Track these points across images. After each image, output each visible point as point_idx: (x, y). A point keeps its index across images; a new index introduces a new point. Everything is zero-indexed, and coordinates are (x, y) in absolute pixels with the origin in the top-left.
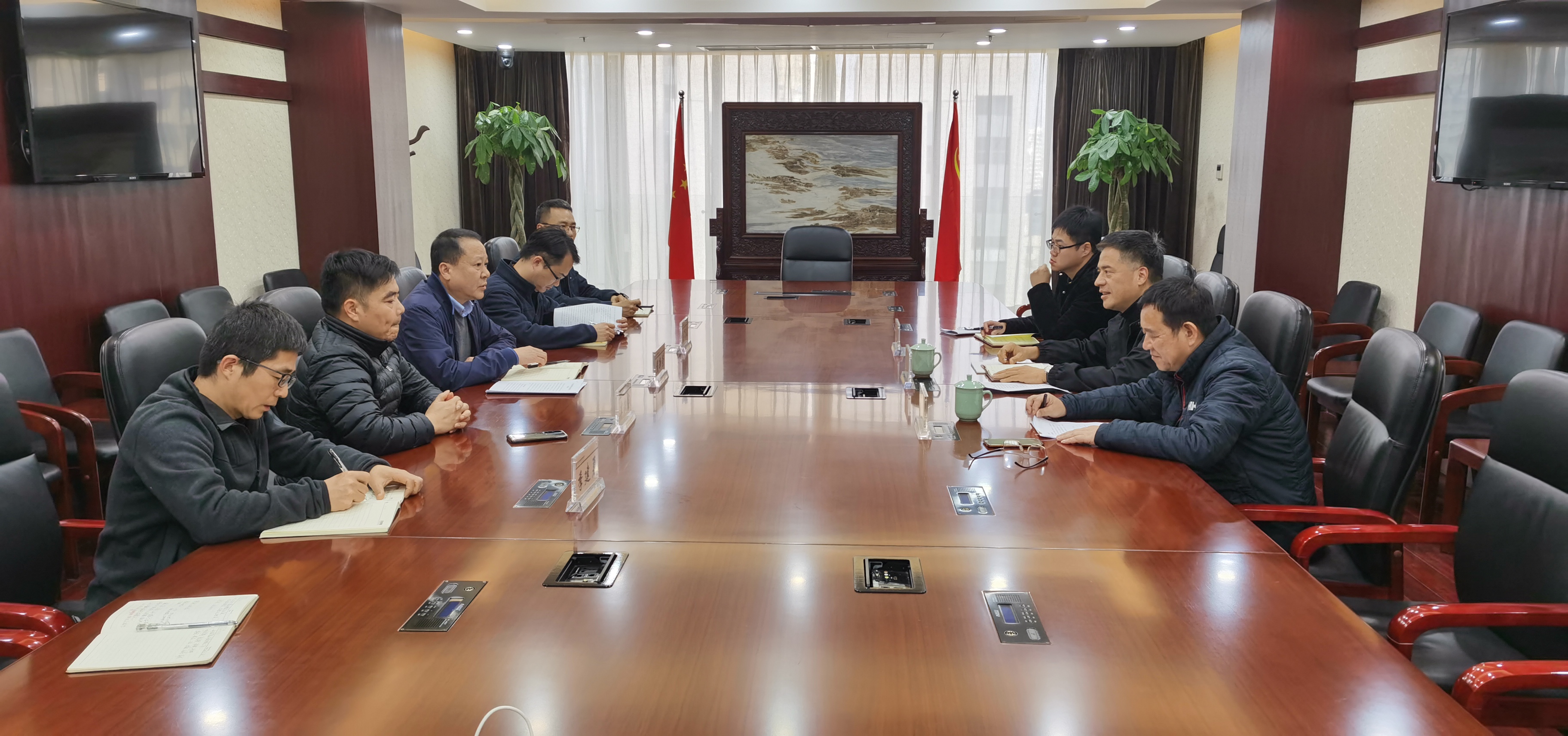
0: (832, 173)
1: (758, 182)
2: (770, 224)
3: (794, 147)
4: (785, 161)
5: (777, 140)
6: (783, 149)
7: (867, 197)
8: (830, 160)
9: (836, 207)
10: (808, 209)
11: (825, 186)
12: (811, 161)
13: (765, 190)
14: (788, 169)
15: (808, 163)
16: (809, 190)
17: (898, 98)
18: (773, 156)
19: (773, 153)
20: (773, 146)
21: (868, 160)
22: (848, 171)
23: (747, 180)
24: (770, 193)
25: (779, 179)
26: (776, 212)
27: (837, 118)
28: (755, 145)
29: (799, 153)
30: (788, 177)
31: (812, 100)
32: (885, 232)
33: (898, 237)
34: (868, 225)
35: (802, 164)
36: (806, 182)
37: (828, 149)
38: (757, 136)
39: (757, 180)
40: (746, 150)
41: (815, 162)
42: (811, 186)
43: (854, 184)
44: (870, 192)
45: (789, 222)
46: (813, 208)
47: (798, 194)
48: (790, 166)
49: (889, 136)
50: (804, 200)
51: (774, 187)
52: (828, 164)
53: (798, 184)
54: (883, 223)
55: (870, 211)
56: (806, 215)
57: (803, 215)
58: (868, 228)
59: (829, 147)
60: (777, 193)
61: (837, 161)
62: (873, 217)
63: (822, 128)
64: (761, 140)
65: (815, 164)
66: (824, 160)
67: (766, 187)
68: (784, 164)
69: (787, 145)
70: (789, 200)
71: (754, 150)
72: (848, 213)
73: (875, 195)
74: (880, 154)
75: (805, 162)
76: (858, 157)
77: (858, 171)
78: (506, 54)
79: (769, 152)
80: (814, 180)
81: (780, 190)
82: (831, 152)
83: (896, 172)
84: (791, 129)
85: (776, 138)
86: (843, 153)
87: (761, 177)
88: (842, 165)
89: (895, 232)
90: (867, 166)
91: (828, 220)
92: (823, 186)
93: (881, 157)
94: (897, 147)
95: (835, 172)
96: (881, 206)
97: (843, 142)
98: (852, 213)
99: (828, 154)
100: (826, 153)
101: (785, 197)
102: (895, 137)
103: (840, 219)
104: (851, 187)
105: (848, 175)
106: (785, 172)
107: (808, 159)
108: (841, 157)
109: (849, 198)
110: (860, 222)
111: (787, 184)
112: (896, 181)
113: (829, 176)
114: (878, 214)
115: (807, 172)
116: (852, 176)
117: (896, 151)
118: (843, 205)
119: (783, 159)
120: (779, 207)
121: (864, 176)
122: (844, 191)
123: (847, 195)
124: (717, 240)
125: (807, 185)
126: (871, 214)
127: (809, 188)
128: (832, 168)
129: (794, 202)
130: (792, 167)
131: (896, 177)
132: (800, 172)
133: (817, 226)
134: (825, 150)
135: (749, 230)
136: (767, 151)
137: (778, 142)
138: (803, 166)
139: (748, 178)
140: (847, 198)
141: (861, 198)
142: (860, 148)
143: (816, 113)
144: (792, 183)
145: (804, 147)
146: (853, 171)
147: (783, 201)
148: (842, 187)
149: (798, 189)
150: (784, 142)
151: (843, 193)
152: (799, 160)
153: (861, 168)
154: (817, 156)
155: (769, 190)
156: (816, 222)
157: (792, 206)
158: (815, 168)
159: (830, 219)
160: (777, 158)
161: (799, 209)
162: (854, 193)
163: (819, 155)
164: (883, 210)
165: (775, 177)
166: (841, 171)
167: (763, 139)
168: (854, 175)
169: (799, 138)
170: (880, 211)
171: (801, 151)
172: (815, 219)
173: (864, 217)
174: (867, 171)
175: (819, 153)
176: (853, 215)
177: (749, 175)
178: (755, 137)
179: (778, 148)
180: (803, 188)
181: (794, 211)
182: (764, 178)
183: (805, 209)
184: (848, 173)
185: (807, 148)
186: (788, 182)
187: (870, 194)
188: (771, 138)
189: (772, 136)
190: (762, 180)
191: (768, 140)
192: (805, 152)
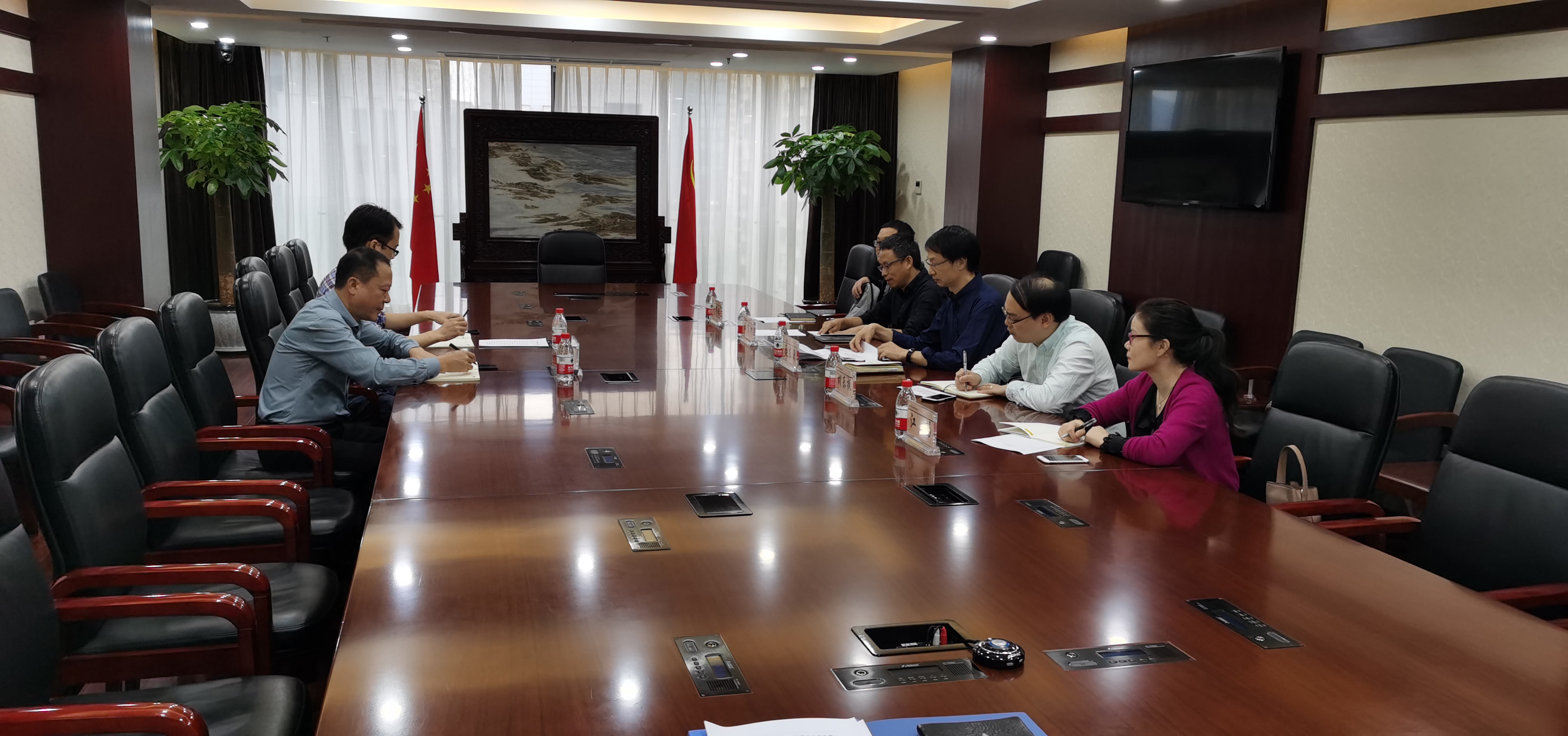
0: (574, 181)
1: (501, 187)
2: (514, 229)
3: (536, 154)
4: (528, 168)
5: (520, 148)
6: (526, 156)
7: (608, 204)
8: (571, 168)
9: (578, 213)
10: (552, 215)
11: (568, 193)
12: (554, 168)
13: (509, 196)
14: (531, 176)
15: (551, 170)
16: (552, 197)
17: (645, 112)
18: (516, 163)
19: (516, 160)
20: (516, 153)
21: (608, 169)
22: (589, 179)
23: (490, 186)
24: (513, 198)
25: (522, 185)
26: (520, 217)
27: (578, 128)
28: (498, 152)
29: (541, 161)
30: (531, 183)
32: (626, 237)
33: (638, 243)
34: (609, 230)
35: (545, 171)
36: (549, 188)
37: (570, 158)
38: (499, 143)
39: (500, 185)
40: (490, 157)
41: (558, 170)
42: (553, 193)
43: (595, 192)
44: (612, 200)
45: (533, 227)
46: (556, 214)
47: (541, 200)
48: (533, 173)
49: (628, 147)
50: (547, 206)
51: (517, 193)
52: (571, 172)
53: (542, 191)
54: (624, 229)
55: (611, 218)
56: (550, 220)
57: (546, 220)
58: (609, 234)
59: (571, 156)
60: (520, 198)
61: (580, 170)
63: (564, 137)
64: (504, 147)
65: (558, 171)
66: (566, 168)
67: (509, 192)
68: (527, 171)
69: (530, 153)
70: (532, 206)
71: (497, 156)
72: (590, 219)
73: (616, 203)
74: (617, 163)
75: (548, 170)
76: (599, 166)
77: (599, 180)
78: (226, 48)
79: (512, 159)
80: (557, 187)
81: (523, 196)
82: (573, 160)
83: (635, 182)
84: (536, 137)
85: (520, 145)
86: (585, 162)
87: (504, 184)
88: (584, 174)
89: (635, 238)
90: (608, 175)
91: (571, 226)
92: (565, 193)
93: (620, 166)
94: (635, 157)
95: (577, 180)
96: (621, 213)
97: (584, 151)
98: (594, 219)
99: (571, 162)
100: (567, 161)
101: (529, 203)
102: (634, 148)
103: (582, 224)
104: (593, 194)
105: (590, 183)
106: (527, 179)
107: (550, 166)
108: (583, 165)
109: (591, 205)
110: (602, 228)
111: (529, 190)
112: (635, 190)
113: (572, 183)
114: (619, 220)
115: (549, 179)
116: (593, 183)
117: (635, 161)
118: (585, 212)
119: (526, 166)
120: (523, 212)
121: (605, 184)
122: (587, 198)
124: (461, 245)
125: (550, 192)
126: (613, 221)
127: (552, 195)
128: (574, 176)
129: (538, 208)
130: (534, 174)
131: (635, 186)
132: (543, 179)
133: (560, 231)
134: (567, 158)
135: (493, 234)
136: (511, 158)
137: (521, 149)
138: (545, 173)
139: (491, 184)
140: (589, 205)
141: (603, 205)
142: (601, 158)
143: (557, 122)
144: (535, 190)
145: (547, 155)
146: (595, 179)
147: (527, 207)
148: (583, 194)
149: (541, 195)
150: (527, 150)
151: (585, 200)
152: (542, 168)
153: (602, 177)
154: (559, 164)
155: (512, 196)
156: (559, 227)
157: (535, 212)
158: (558, 176)
159: (573, 224)
160: (520, 165)
161: (545, 215)
162: (595, 200)
163: (562, 164)
164: (623, 216)
165: (519, 184)
167: (505, 145)
168: (595, 183)
169: (542, 147)
170: (620, 218)
171: (543, 159)
172: (558, 225)
173: (606, 223)
174: (608, 180)
175: (562, 161)
176: (596, 221)
177: (492, 181)
178: (497, 144)
179: (521, 156)
180: (546, 194)
181: (538, 216)
182: (508, 184)
183: (549, 215)
184: (590, 181)
185: (550, 156)
186: (531, 189)
187: (611, 202)
188: (514, 146)
189: (514, 144)
190: (505, 186)
191: (511, 148)
192: (548, 160)
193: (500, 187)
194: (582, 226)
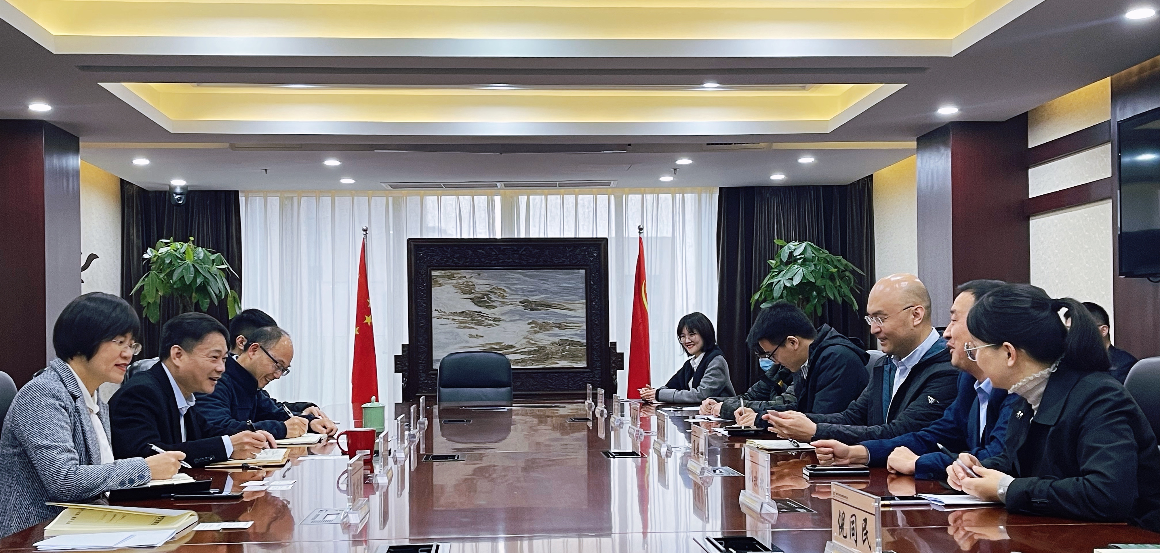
0: (520, 308)
1: (445, 317)
3: (481, 282)
4: (472, 296)
5: (464, 275)
6: (470, 284)
7: (556, 330)
8: (517, 294)
9: (525, 341)
10: (496, 344)
11: (514, 321)
12: (499, 296)
13: (453, 325)
14: (475, 304)
15: (495, 297)
16: (498, 325)
17: (585, 233)
18: (460, 291)
19: (460, 288)
20: (460, 281)
21: (556, 294)
22: (536, 305)
23: (433, 316)
24: (457, 328)
25: (466, 314)
27: (524, 253)
28: (441, 281)
29: (486, 288)
30: (476, 312)
31: (498, 236)
32: (576, 365)
33: (589, 370)
34: (557, 358)
35: (489, 298)
36: (494, 316)
37: (515, 284)
38: (443, 272)
39: (444, 315)
40: (433, 286)
42: (499, 321)
43: (543, 319)
44: (560, 326)
46: (502, 343)
47: (486, 328)
48: (477, 301)
49: (576, 271)
50: (493, 335)
51: (461, 323)
52: (516, 299)
53: (486, 319)
54: (573, 357)
55: (560, 345)
56: (495, 350)
57: (491, 350)
58: (558, 362)
59: (517, 282)
60: (465, 327)
61: (525, 296)
62: (563, 351)
63: (509, 262)
64: (448, 275)
65: (503, 298)
66: (512, 294)
67: (453, 322)
68: (471, 299)
69: (474, 280)
70: (477, 335)
71: (441, 285)
72: (537, 347)
73: (565, 329)
74: (567, 288)
75: (493, 297)
76: (546, 291)
77: (546, 305)
78: (178, 190)
79: (456, 287)
80: (503, 314)
81: (467, 325)
82: (518, 286)
83: (585, 306)
84: (478, 264)
85: (463, 273)
86: (532, 287)
87: (448, 313)
88: (530, 300)
89: (586, 366)
90: (556, 300)
91: (517, 355)
92: (511, 321)
93: (568, 290)
94: (584, 281)
95: (524, 306)
96: (571, 339)
97: (530, 276)
98: (541, 347)
99: (516, 288)
100: (513, 287)
101: (474, 332)
102: (583, 272)
103: (529, 353)
104: (540, 321)
105: (537, 310)
106: (471, 307)
107: (496, 293)
108: (529, 291)
109: (538, 332)
110: (550, 356)
111: (474, 319)
112: (585, 315)
113: (518, 310)
114: (568, 347)
115: (495, 307)
116: (540, 310)
117: (584, 286)
118: (532, 339)
119: (470, 294)
120: (467, 342)
121: (553, 310)
122: (533, 325)
124: (403, 377)
125: (495, 319)
126: (561, 348)
127: (497, 323)
128: (520, 302)
129: (483, 337)
130: (479, 302)
131: (585, 310)
132: (488, 307)
134: (512, 284)
135: (437, 366)
136: (453, 286)
137: (465, 277)
138: (490, 300)
139: (435, 314)
140: (536, 332)
141: (550, 332)
142: (548, 283)
143: (502, 248)
144: (480, 318)
145: (491, 282)
146: (541, 305)
147: (471, 336)
148: (530, 321)
149: (486, 324)
150: (471, 277)
151: (532, 327)
152: (487, 295)
153: (549, 302)
154: (505, 291)
155: (457, 326)
158: (503, 303)
159: (520, 353)
160: (464, 293)
161: (487, 344)
162: (544, 327)
163: (507, 290)
164: (572, 343)
165: (462, 313)
166: (529, 305)
167: (449, 274)
168: (543, 310)
169: (486, 273)
170: (569, 345)
171: (488, 286)
173: (554, 351)
174: (556, 305)
175: (508, 287)
176: (543, 349)
177: (435, 310)
178: (441, 272)
179: (465, 284)
180: (491, 322)
182: (451, 313)
183: (493, 344)
184: (536, 308)
185: (494, 283)
186: (476, 317)
187: (559, 328)
188: (458, 273)
189: (458, 271)
190: (449, 315)
191: (455, 276)
192: (493, 287)
193: (443, 317)
194: (528, 355)
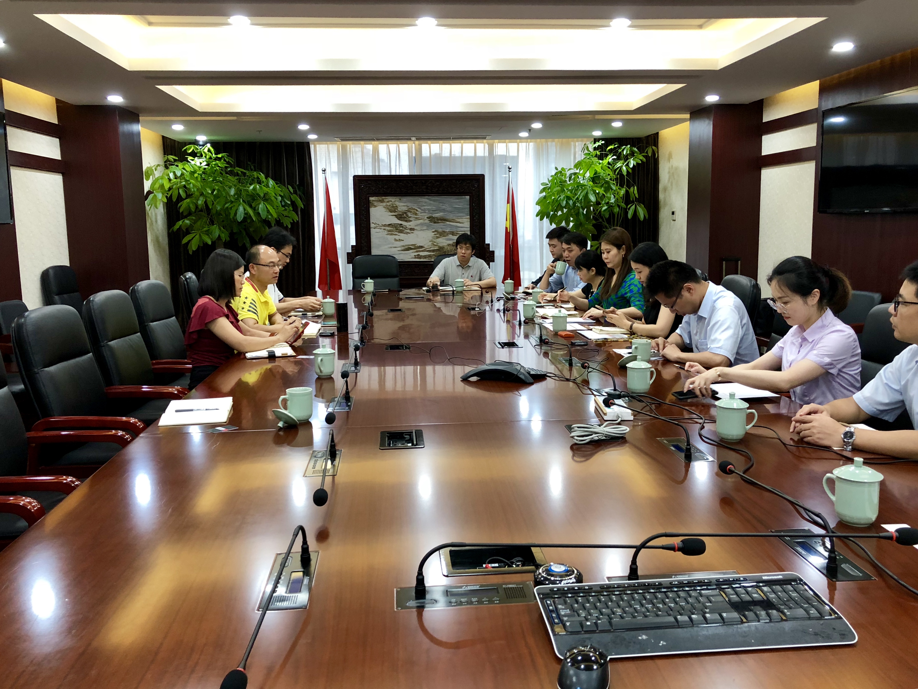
0: (427, 221)
1: (378, 227)
3: (401, 204)
5: (390, 200)
6: (395, 205)
8: (425, 213)
9: (430, 243)
10: (412, 245)
11: (423, 230)
12: (413, 213)
13: (383, 233)
14: (398, 219)
15: (411, 215)
16: (413, 233)
18: (388, 210)
19: (388, 208)
20: (388, 204)
21: (451, 212)
22: (438, 219)
23: (371, 226)
24: (387, 235)
25: (393, 225)
26: (391, 247)
27: (429, 185)
28: (376, 204)
29: (405, 208)
30: (398, 224)
35: (407, 215)
36: (410, 227)
37: (424, 206)
38: (377, 198)
39: (378, 226)
40: (370, 207)
41: (416, 214)
43: (442, 229)
45: (400, 254)
46: (416, 244)
47: (405, 235)
48: (400, 217)
49: (464, 197)
50: (410, 239)
51: (389, 231)
52: (425, 215)
53: (405, 229)
56: (411, 249)
57: (408, 249)
59: (425, 204)
60: (391, 234)
61: (431, 213)
63: (420, 192)
66: (421, 213)
67: (384, 231)
68: (395, 215)
69: (398, 203)
70: (399, 239)
71: (375, 206)
72: (438, 247)
74: (457, 208)
75: (409, 214)
76: (444, 210)
77: (443, 220)
78: (201, 143)
80: (416, 226)
81: (393, 233)
82: (426, 207)
83: (469, 220)
84: (399, 192)
85: (390, 198)
86: (434, 208)
87: (381, 225)
88: (433, 216)
90: (450, 216)
91: (426, 252)
92: (421, 230)
93: (459, 210)
94: (469, 203)
95: (429, 220)
97: (434, 201)
98: (441, 247)
99: (424, 208)
100: (423, 208)
101: (397, 237)
102: (468, 197)
104: (440, 230)
105: (438, 223)
106: (396, 221)
107: (411, 212)
108: (433, 211)
110: (447, 253)
111: (397, 229)
112: (469, 226)
113: (426, 223)
115: (411, 221)
116: (440, 223)
117: (469, 206)
118: (435, 242)
119: (394, 212)
120: (393, 244)
121: (448, 223)
122: (436, 233)
123: (437, 235)
125: (411, 229)
127: (412, 231)
128: (427, 218)
129: (403, 240)
130: (401, 218)
131: (469, 223)
132: (406, 221)
134: (422, 206)
136: (384, 207)
138: (408, 217)
140: (438, 238)
141: (447, 237)
142: (445, 205)
143: (415, 182)
144: (401, 228)
145: (409, 204)
146: (441, 220)
147: (396, 240)
148: (434, 230)
149: (405, 232)
150: (395, 201)
151: (435, 234)
152: (405, 213)
153: (446, 218)
154: (417, 210)
155: (386, 233)
157: (402, 243)
158: (416, 218)
159: (427, 251)
160: (391, 212)
161: (406, 245)
162: (442, 234)
163: (418, 210)
165: (390, 225)
167: (381, 199)
168: (442, 223)
169: (405, 199)
172: (417, 252)
173: (450, 250)
174: (451, 220)
175: (419, 208)
176: (442, 249)
177: (372, 223)
178: (375, 198)
179: (391, 205)
180: (409, 231)
181: (403, 246)
182: (382, 225)
184: (438, 221)
185: (410, 205)
186: (399, 228)
188: (386, 199)
189: (387, 197)
190: (381, 227)
191: (384, 200)
192: (409, 207)
194: (433, 252)
